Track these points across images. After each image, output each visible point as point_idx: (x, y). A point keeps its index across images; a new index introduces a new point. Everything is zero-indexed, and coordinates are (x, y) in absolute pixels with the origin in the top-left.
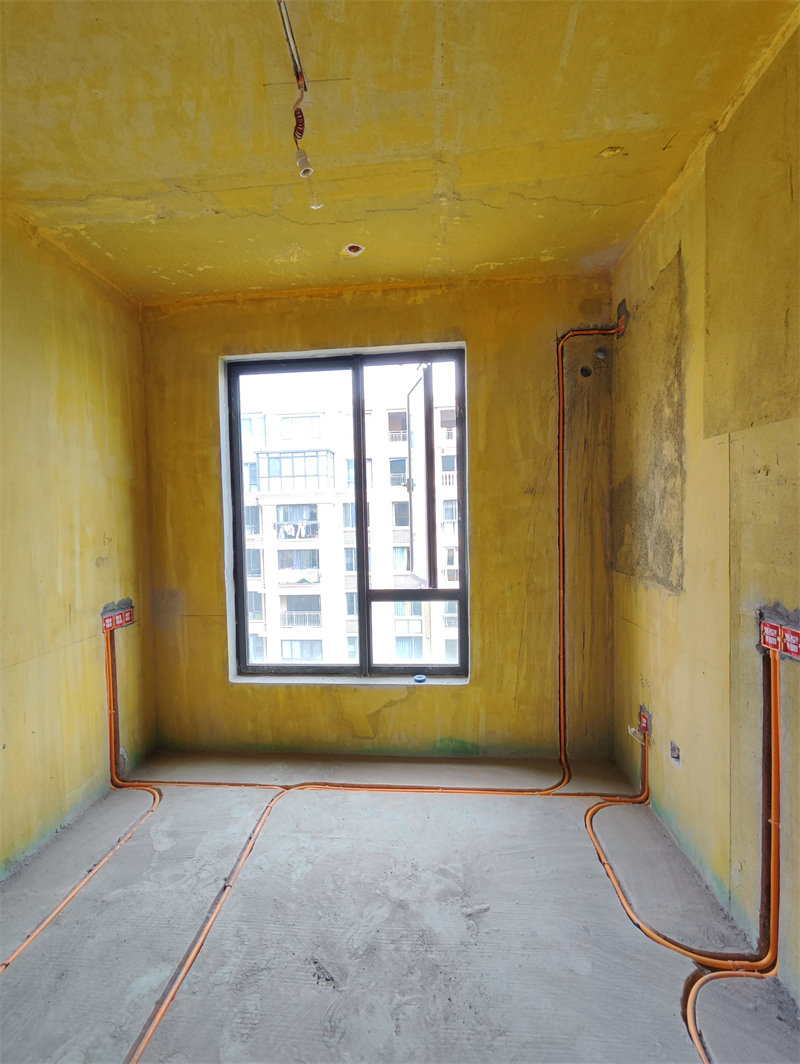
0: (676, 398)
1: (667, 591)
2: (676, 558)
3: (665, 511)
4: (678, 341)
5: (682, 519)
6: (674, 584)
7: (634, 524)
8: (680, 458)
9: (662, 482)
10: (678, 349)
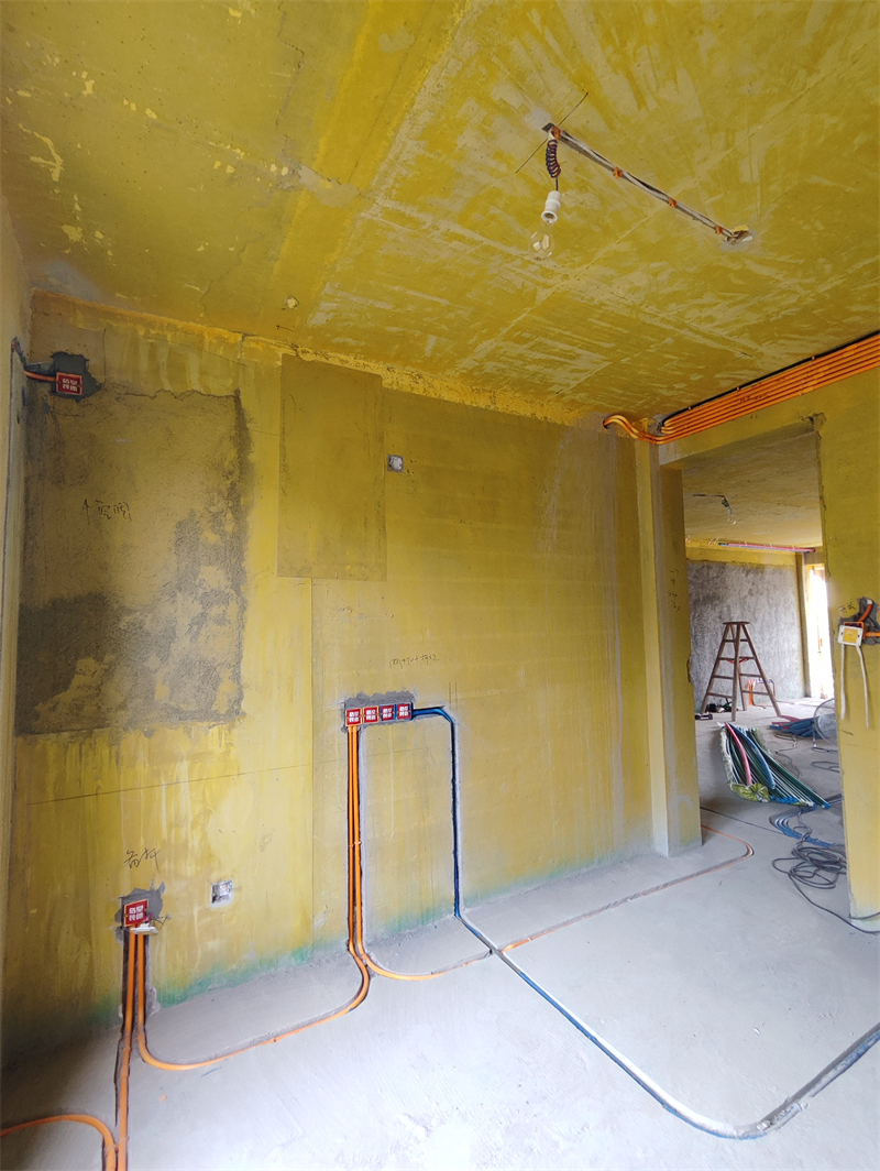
0: (229, 528)
1: (206, 724)
2: (226, 687)
3: (202, 638)
4: (234, 478)
5: (239, 645)
6: (223, 712)
7: (109, 658)
8: (236, 587)
9: (197, 608)
10: (233, 484)
